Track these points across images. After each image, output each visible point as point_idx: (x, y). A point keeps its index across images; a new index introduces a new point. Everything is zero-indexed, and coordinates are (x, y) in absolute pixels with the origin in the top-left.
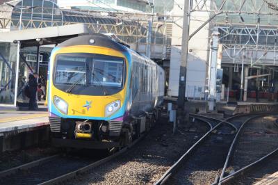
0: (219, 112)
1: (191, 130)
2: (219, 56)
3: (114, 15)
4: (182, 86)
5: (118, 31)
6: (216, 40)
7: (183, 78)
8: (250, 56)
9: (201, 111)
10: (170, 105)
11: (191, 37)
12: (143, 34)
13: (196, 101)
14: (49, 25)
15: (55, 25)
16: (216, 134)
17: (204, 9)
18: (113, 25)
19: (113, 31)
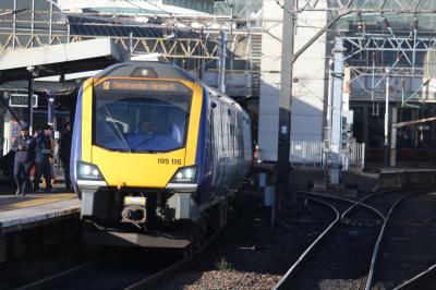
0: (349, 187)
1: (301, 220)
2: (346, 88)
3: (159, 21)
4: (284, 143)
5: (168, 50)
6: (339, 58)
7: (284, 130)
8: (400, 87)
9: (316, 186)
10: (263, 178)
11: (297, 56)
12: (210, 52)
13: (308, 168)
14: (45, 41)
15: (55, 42)
17: (319, 6)
18: (158, 39)
19: (159, 49)
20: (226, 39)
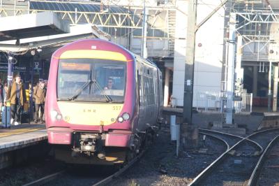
0: (240, 126)
2: (239, 51)
4: (189, 92)
5: (104, 21)
6: (233, 29)
7: (189, 83)
9: (215, 125)
10: (173, 118)
12: (136, 23)
13: (209, 112)
14: (10, 14)
15: (18, 14)
16: (235, 156)
18: (96, 13)
19: (97, 21)
20: (147, 13)
